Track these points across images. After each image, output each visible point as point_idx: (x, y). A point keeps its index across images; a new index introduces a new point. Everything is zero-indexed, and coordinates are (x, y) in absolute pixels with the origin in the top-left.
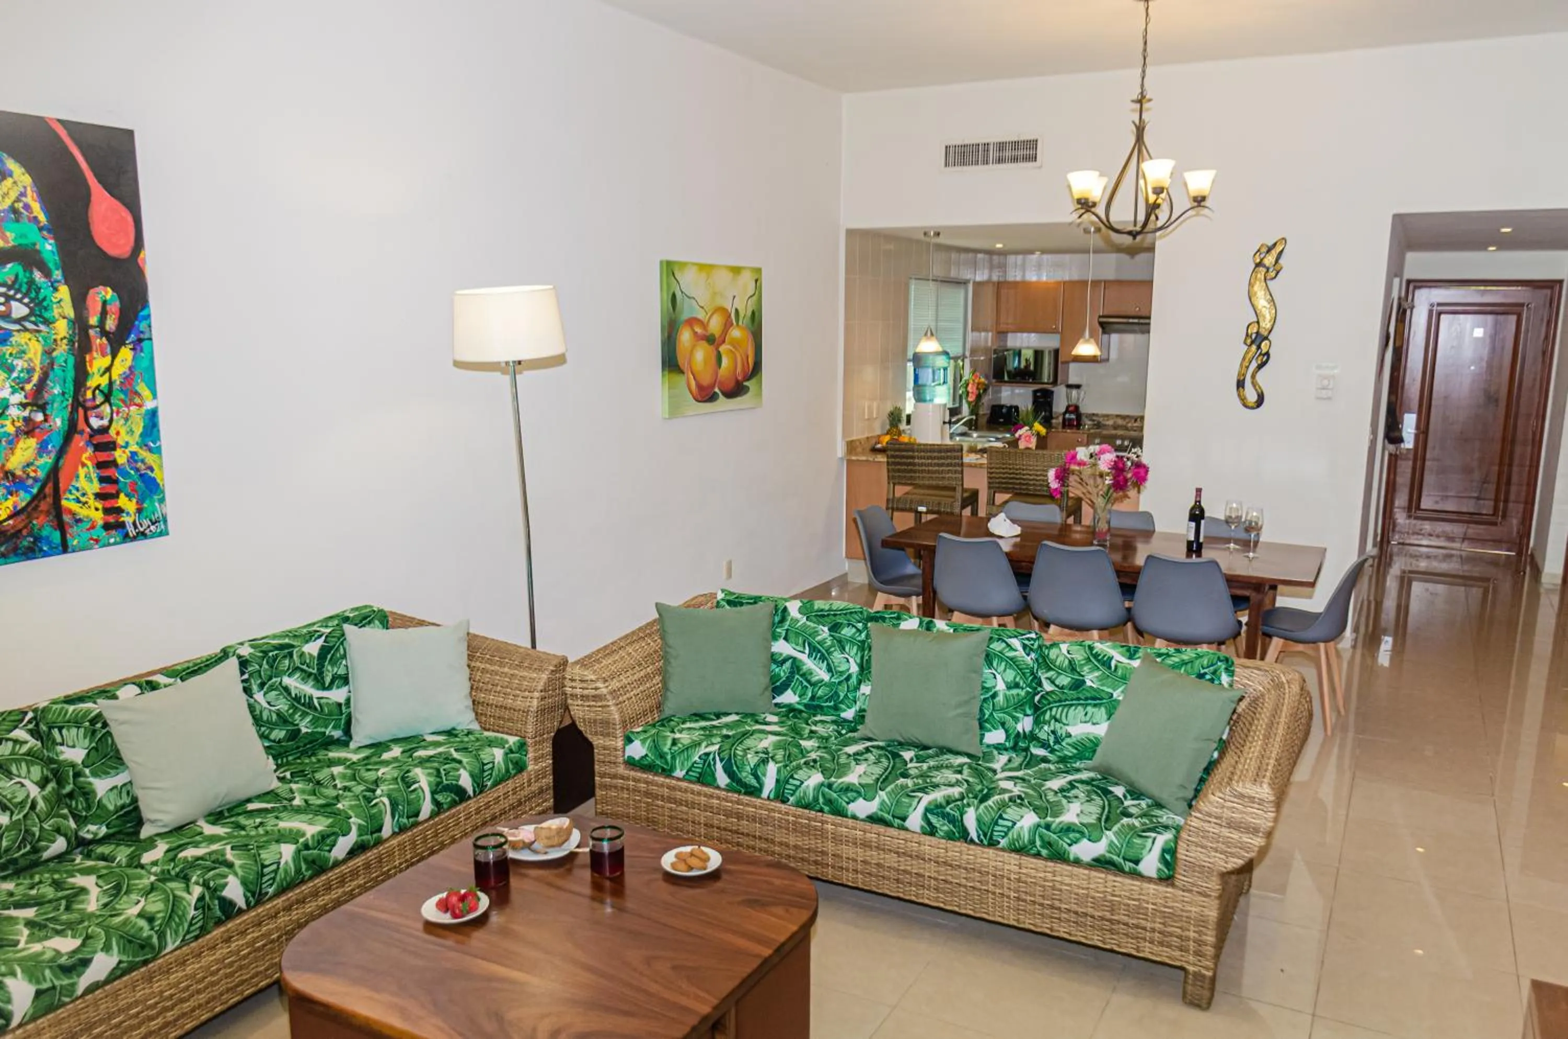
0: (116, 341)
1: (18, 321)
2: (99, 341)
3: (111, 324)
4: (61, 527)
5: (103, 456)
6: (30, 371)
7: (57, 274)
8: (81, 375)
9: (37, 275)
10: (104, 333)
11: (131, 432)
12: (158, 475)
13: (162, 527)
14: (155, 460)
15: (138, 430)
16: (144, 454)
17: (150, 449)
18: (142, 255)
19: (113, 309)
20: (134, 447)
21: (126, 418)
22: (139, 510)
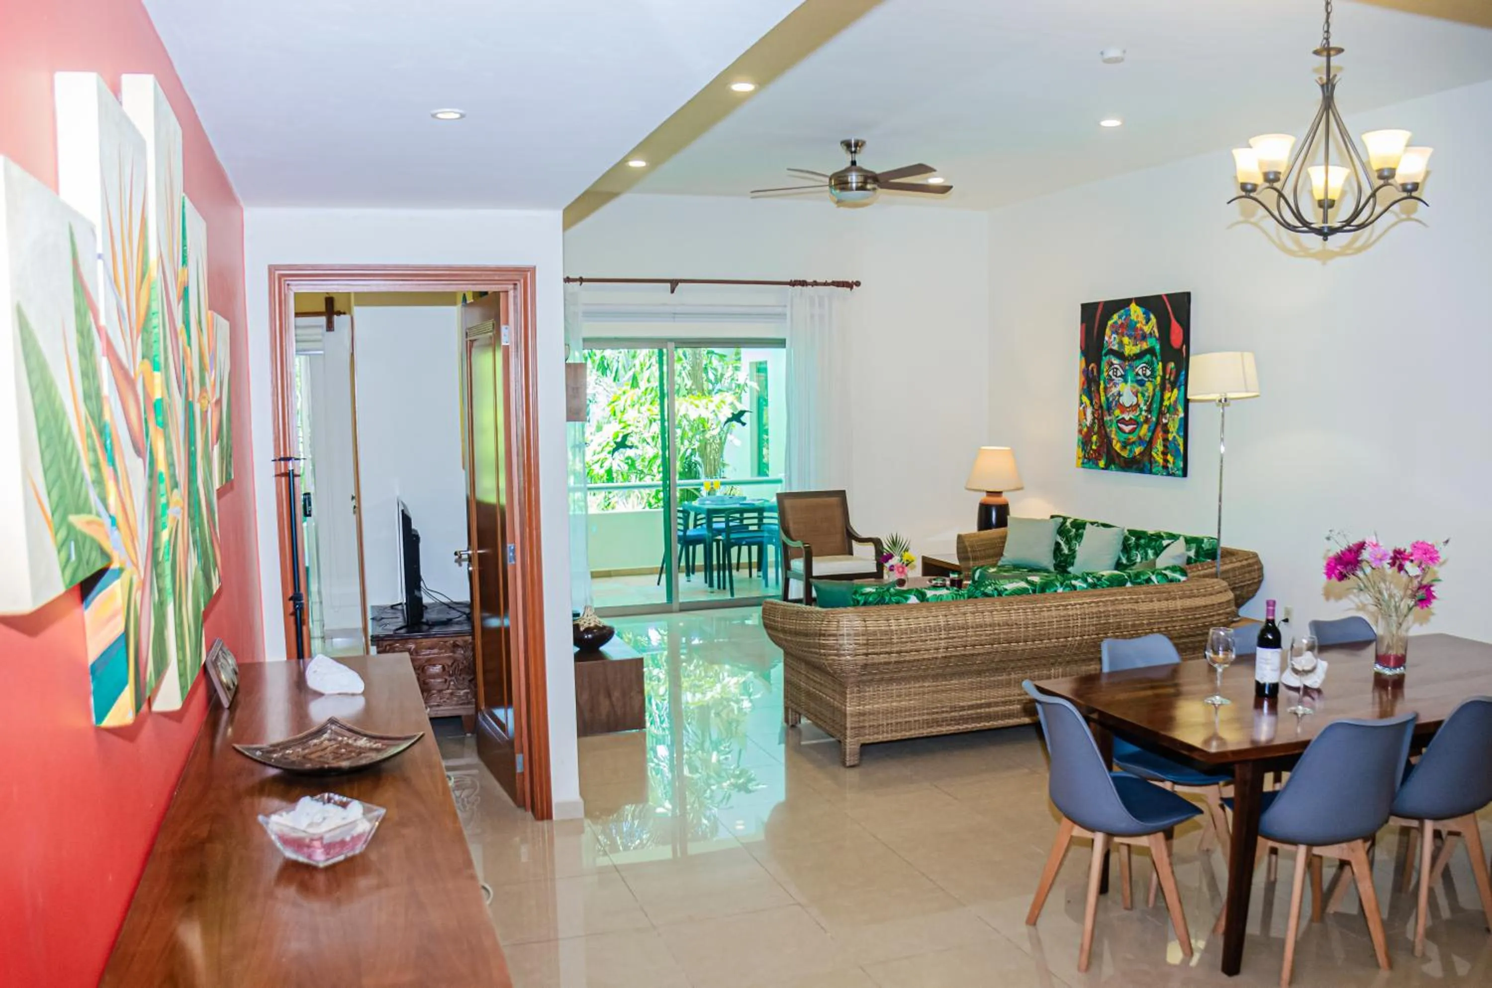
0: (1174, 385)
1: (1148, 377)
2: (1168, 386)
3: (1172, 379)
4: (1151, 463)
5: (1165, 436)
6: (1149, 397)
7: (1159, 358)
8: (1162, 400)
9: (1154, 358)
10: (1170, 382)
11: (1174, 427)
12: (1181, 448)
13: (1180, 473)
14: (1181, 441)
15: (1177, 426)
16: (1177, 437)
17: (1179, 436)
18: (1184, 347)
19: (1174, 371)
20: (1174, 434)
21: (1173, 420)
22: (1174, 463)
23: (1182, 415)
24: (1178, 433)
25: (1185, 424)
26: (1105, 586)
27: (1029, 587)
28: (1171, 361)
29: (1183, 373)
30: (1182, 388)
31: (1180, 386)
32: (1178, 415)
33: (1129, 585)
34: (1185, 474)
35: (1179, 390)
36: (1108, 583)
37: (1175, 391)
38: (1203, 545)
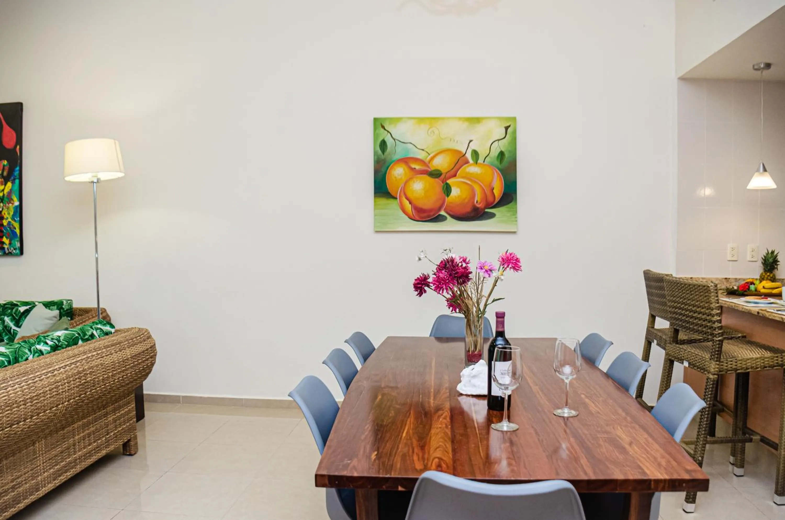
0: (7, 179)
2: (1, 180)
3: (5, 173)
10: (3, 177)
12: (18, 231)
13: (18, 251)
14: (17, 225)
15: (12, 213)
16: (13, 222)
17: (15, 221)
18: (18, 147)
19: (7, 168)
20: (10, 220)
21: (8, 208)
22: (10, 244)
23: (17, 203)
24: (13, 219)
25: (19, 211)
26: (64, 346)
27: (3, 359)
28: (4, 159)
29: (18, 168)
30: (17, 181)
31: (14, 179)
32: (13, 204)
33: (80, 342)
34: (22, 253)
35: (13, 183)
36: (66, 343)
37: (9, 184)
38: (63, 307)
